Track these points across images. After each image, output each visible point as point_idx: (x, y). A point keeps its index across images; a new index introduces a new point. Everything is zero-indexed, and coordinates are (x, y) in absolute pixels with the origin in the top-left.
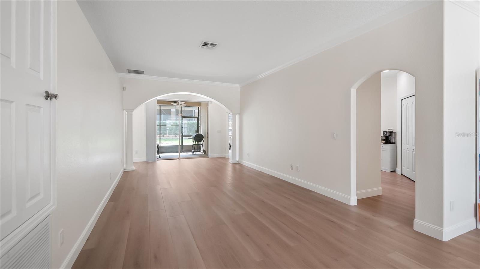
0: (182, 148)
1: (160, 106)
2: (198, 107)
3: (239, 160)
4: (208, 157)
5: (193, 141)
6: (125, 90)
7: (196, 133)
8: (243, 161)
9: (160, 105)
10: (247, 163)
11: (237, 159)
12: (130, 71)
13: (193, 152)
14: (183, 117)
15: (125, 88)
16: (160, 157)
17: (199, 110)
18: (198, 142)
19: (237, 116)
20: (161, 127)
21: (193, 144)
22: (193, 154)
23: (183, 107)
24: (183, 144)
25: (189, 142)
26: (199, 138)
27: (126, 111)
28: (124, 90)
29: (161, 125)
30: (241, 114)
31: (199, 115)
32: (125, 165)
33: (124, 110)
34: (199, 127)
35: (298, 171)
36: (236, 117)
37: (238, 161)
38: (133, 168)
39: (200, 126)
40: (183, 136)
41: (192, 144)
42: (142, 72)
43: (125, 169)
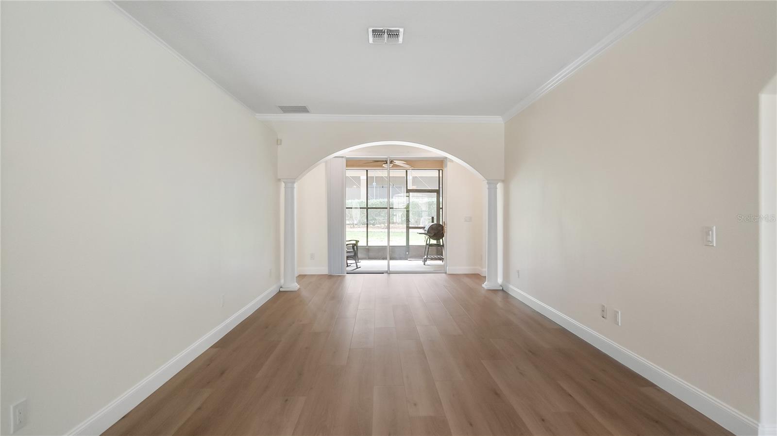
0: (407, 252)
1: (367, 171)
2: (439, 170)
3: (503, 282)
4: (446, 273)
5: (427, 238)
6: (281, 144)
7: (433, 222)
8: (511, 286)
9: (367, 169)
10: (518, 292)
11: (500, 280)
12: (286, 110)
13: (425, 261)
14: (408, 191)
15: (281, 140)
16: (357, 268)
17: (441, 175)
18: (438, 239)
19: (500, 187)
20: (369, 210)
21: (427, 244)
22: (424, 264)
23: (408, 171)
24: (410, 244)
25: (419, 239)
26: (437, 231)
27: (284, 182)
28: (277, 144)
29: (369, 207)
30: (506, 181)
31: (441, 186)
32: (282, 281)
33: (279, 180)
34: (441, 210)
35: (618, 325)
36: (496, 188)
37: (501, 286)
38: (294, 286)
39: (442, 208)
40: (408, 228)
41: (425, 244)
42: (303, 110)
43: (281, 287)
